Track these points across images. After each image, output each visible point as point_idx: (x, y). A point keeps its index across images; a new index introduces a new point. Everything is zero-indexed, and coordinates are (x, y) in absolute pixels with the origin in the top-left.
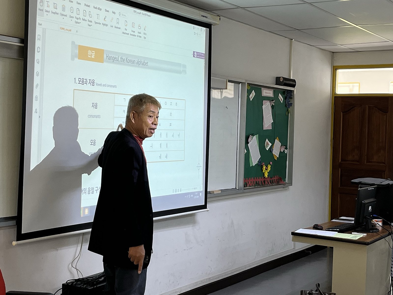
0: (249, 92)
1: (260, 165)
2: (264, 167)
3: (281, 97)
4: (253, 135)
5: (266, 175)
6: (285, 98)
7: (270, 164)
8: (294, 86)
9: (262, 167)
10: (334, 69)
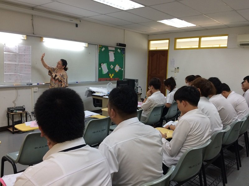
0: (102, 48)
1: (108, 74)
2: (110, 75)
3: (119, 50)
4: (103, 63)
5: (111, 77)
6: (121, 51)
7: (113, 73)
8: (125, 47)
9: (109, 74)
10: (149, 41)
